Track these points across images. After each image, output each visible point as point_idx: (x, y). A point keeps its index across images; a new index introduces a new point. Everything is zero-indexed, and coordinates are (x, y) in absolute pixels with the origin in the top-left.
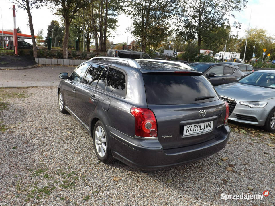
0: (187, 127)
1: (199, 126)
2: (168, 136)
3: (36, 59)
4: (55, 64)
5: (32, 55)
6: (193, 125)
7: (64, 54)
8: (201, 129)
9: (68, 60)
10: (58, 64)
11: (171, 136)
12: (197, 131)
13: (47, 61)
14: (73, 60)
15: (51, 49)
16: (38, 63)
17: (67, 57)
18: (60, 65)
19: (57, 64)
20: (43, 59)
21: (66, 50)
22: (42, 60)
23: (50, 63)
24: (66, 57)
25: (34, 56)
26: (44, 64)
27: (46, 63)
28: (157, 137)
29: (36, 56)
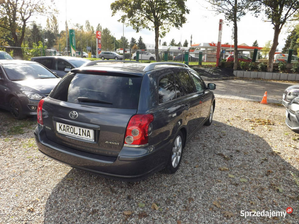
3: (234, 71)
4: (254, 77)
5: (233, 67)
9: (271, 74)
10: (258, 77)
13: (246, 73)
14: (277, 73)
16: (236, 75)
17: (271, 69)
18: (260, 78)
19: (256, 77)
20: (242, 72)
22: (240, 72)
23: (248, 76)
24: (270, 71)
25: (234, 68)
26: (242, 77)
27: (244, 76)
29: (235, 68)
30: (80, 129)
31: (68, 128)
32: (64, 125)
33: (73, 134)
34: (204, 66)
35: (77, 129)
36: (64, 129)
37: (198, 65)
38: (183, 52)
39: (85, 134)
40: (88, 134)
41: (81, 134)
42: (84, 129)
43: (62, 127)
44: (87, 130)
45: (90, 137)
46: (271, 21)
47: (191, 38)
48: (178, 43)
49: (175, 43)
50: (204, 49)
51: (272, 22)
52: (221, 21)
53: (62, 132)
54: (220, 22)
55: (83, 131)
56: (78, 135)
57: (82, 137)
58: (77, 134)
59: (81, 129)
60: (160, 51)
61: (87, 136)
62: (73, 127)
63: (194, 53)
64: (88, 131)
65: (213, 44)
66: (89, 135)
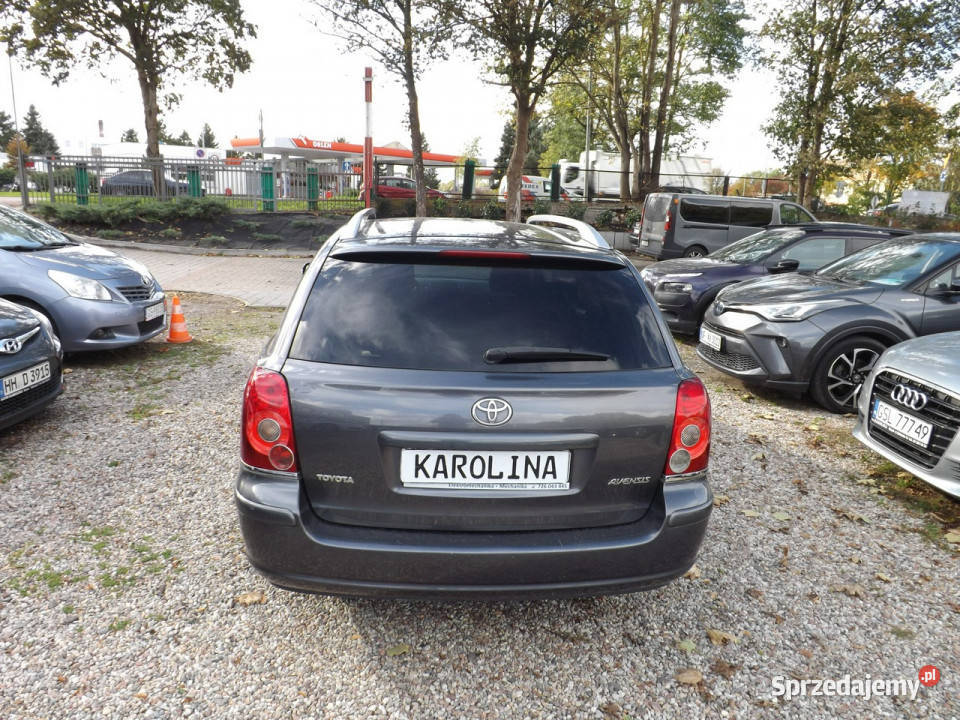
0: (417, 457)
1: (478, 461)
2: (339, 478)
6: (449, 455)
7: (508, 212)
8: (495, 473)
11: (350, 480)
12: (470, 479)
15: (473, 197)
21: (516, 199)
28: (296, 474)
30: (515, 458)
31: (459, 461)
32: (441, 453)
33: (485, 479)
34: (326, 212)
35: (502, 462)
36: (441, 468)
37: (306, 209)
38: (255, 167)
39: (536, 472)
40: (550, 469)
41: (520, 471)
42: (533, 457)
43: (430, 466)
44: (544, 456)
45: (555, 477)
46: (508, 84)
47: (261, 119)
48: (181, 133)
49: (167, 135)
50: (279, 157)
51: (510, 88)
52: (369, 72)
53: (431, 480)
54: (367, 76)
55: (528, 461)
56: (505, 480)
57: (525, 481)
58: (501, 476)
59: (522, 456)
60: (168, 164)
61: (544, 477)
62: (485, 455)
63: (241, 171)
64: (551, 458)
65: (305, 143)
66: (554, 473)
